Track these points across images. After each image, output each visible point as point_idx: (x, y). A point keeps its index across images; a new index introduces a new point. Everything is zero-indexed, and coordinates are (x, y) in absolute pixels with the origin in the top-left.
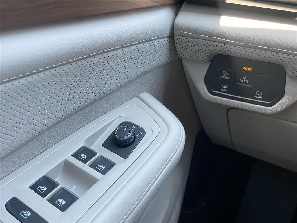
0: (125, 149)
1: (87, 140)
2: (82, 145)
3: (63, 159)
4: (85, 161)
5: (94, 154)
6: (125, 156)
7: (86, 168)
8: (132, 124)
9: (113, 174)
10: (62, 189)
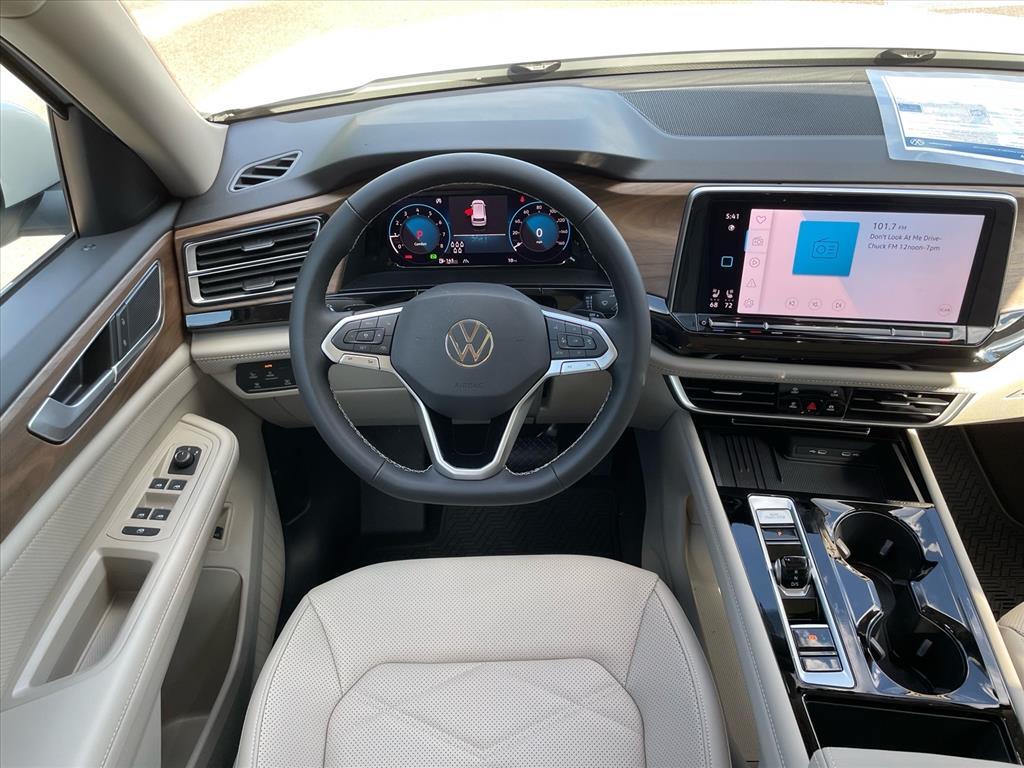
0: (189, 469)
1: (154, 474)
2: (153, 478)
3: (144, 493)
4: (163, 488)
5: (167, 480)
6: (192, 473)
7: (165, 491)
8: (187, 447)
9: (188, 488)
10: (156, 510)
